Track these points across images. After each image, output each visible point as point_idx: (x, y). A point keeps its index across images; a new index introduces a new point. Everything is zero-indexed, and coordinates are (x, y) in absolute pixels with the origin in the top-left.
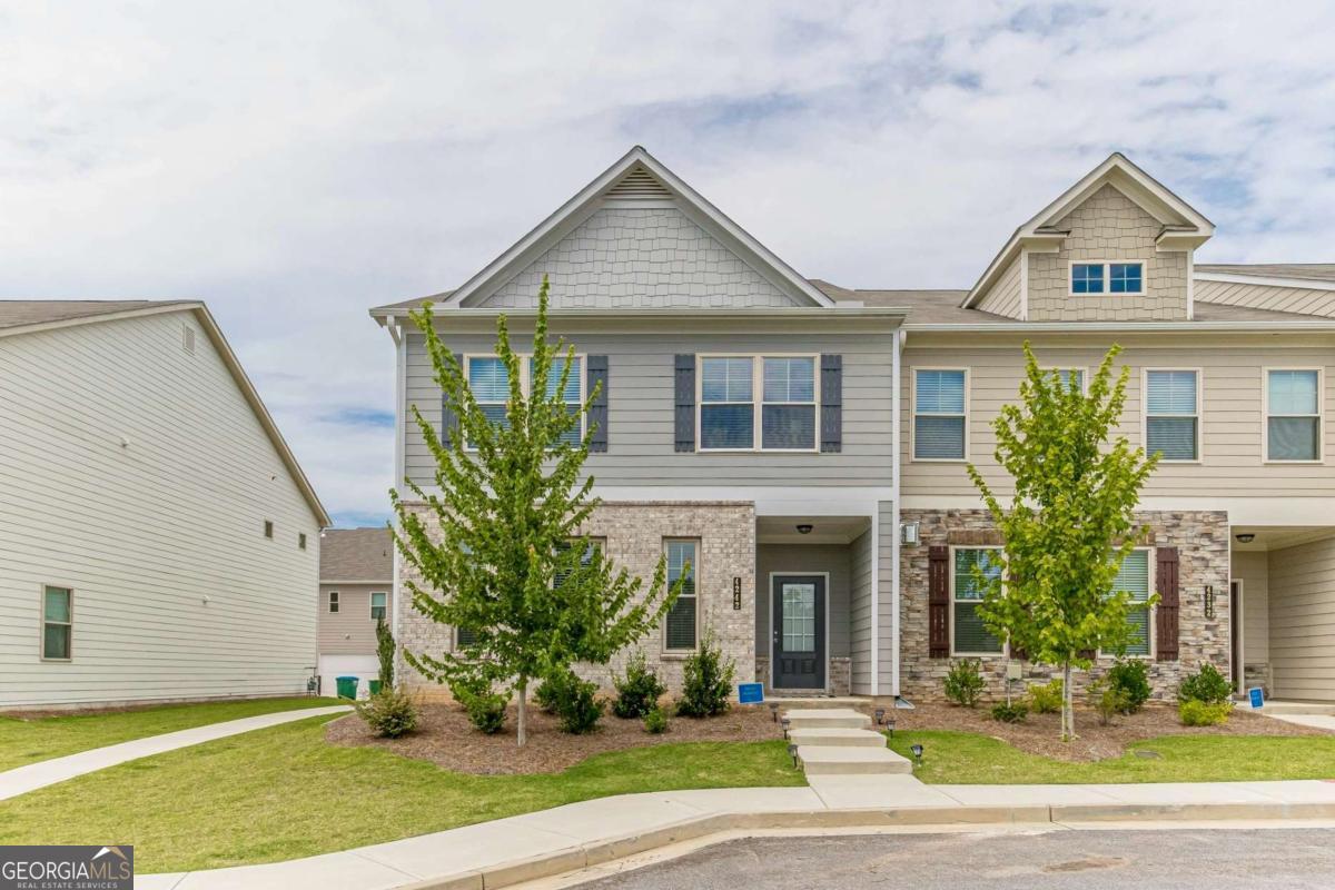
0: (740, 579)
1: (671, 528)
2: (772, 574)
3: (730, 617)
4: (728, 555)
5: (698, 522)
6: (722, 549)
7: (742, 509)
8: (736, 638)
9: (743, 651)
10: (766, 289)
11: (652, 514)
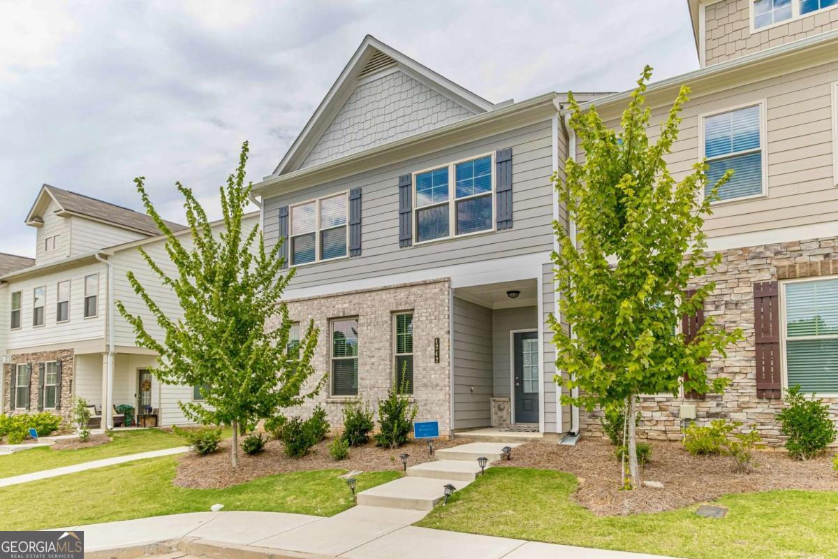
0: (438, 339)
1: (395, 305)
2: (512, 332)
3: (433, 369)
4: (431, 322)
5: (412, 298)
6: (427, 317)
7: (440, 285)
8: (437, 385)
9: (441, 396)
10: (456, 111)
11: (384, 295)
